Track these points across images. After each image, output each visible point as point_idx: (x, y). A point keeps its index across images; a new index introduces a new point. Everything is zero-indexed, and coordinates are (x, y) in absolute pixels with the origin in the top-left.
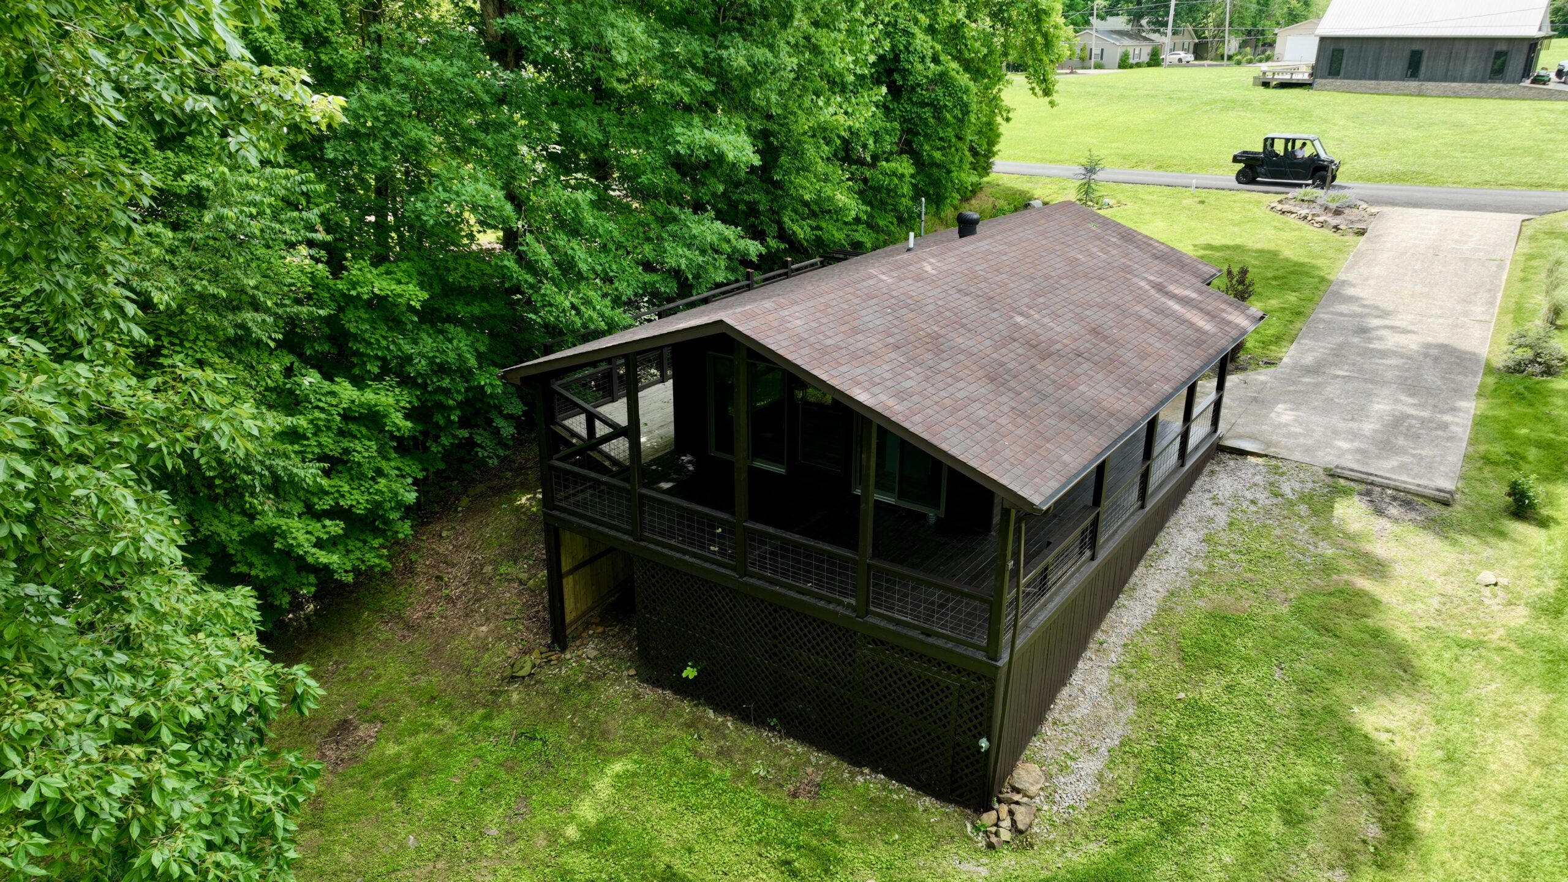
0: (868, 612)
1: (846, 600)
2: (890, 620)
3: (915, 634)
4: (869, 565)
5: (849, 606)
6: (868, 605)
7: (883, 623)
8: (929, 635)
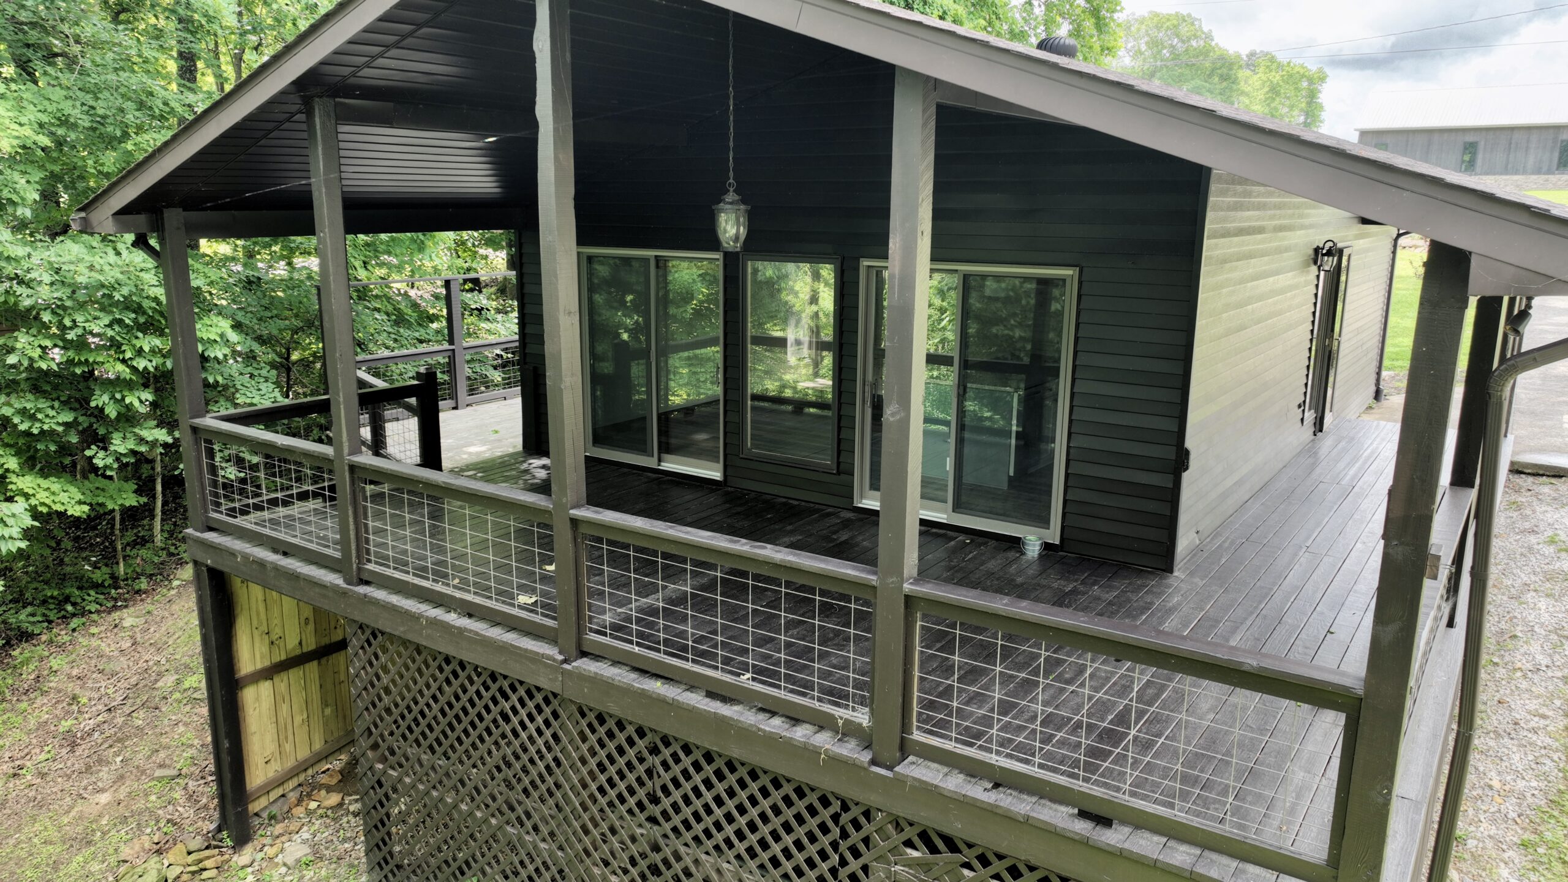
0: (905, 749)
1: (841, 713)
2: (973, 770)
3: (1060, 816)
4: (910, 601)
5: (849, 731)
6: (905, 727)
7: (954, 783)
8: (1104, 821)
